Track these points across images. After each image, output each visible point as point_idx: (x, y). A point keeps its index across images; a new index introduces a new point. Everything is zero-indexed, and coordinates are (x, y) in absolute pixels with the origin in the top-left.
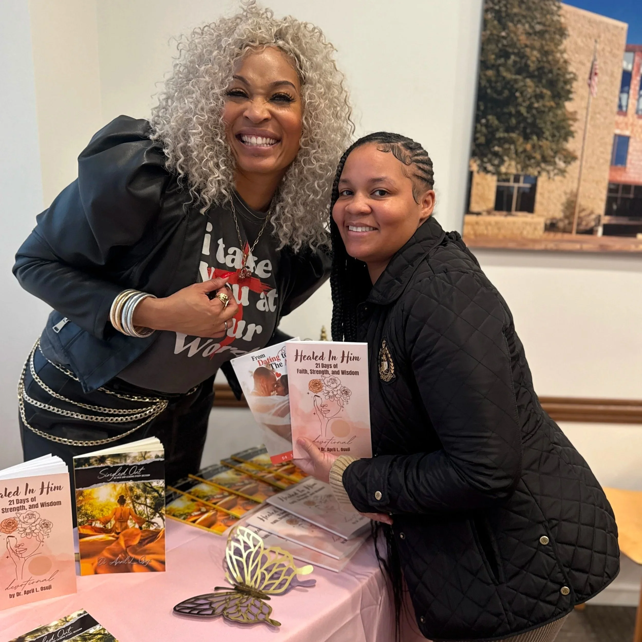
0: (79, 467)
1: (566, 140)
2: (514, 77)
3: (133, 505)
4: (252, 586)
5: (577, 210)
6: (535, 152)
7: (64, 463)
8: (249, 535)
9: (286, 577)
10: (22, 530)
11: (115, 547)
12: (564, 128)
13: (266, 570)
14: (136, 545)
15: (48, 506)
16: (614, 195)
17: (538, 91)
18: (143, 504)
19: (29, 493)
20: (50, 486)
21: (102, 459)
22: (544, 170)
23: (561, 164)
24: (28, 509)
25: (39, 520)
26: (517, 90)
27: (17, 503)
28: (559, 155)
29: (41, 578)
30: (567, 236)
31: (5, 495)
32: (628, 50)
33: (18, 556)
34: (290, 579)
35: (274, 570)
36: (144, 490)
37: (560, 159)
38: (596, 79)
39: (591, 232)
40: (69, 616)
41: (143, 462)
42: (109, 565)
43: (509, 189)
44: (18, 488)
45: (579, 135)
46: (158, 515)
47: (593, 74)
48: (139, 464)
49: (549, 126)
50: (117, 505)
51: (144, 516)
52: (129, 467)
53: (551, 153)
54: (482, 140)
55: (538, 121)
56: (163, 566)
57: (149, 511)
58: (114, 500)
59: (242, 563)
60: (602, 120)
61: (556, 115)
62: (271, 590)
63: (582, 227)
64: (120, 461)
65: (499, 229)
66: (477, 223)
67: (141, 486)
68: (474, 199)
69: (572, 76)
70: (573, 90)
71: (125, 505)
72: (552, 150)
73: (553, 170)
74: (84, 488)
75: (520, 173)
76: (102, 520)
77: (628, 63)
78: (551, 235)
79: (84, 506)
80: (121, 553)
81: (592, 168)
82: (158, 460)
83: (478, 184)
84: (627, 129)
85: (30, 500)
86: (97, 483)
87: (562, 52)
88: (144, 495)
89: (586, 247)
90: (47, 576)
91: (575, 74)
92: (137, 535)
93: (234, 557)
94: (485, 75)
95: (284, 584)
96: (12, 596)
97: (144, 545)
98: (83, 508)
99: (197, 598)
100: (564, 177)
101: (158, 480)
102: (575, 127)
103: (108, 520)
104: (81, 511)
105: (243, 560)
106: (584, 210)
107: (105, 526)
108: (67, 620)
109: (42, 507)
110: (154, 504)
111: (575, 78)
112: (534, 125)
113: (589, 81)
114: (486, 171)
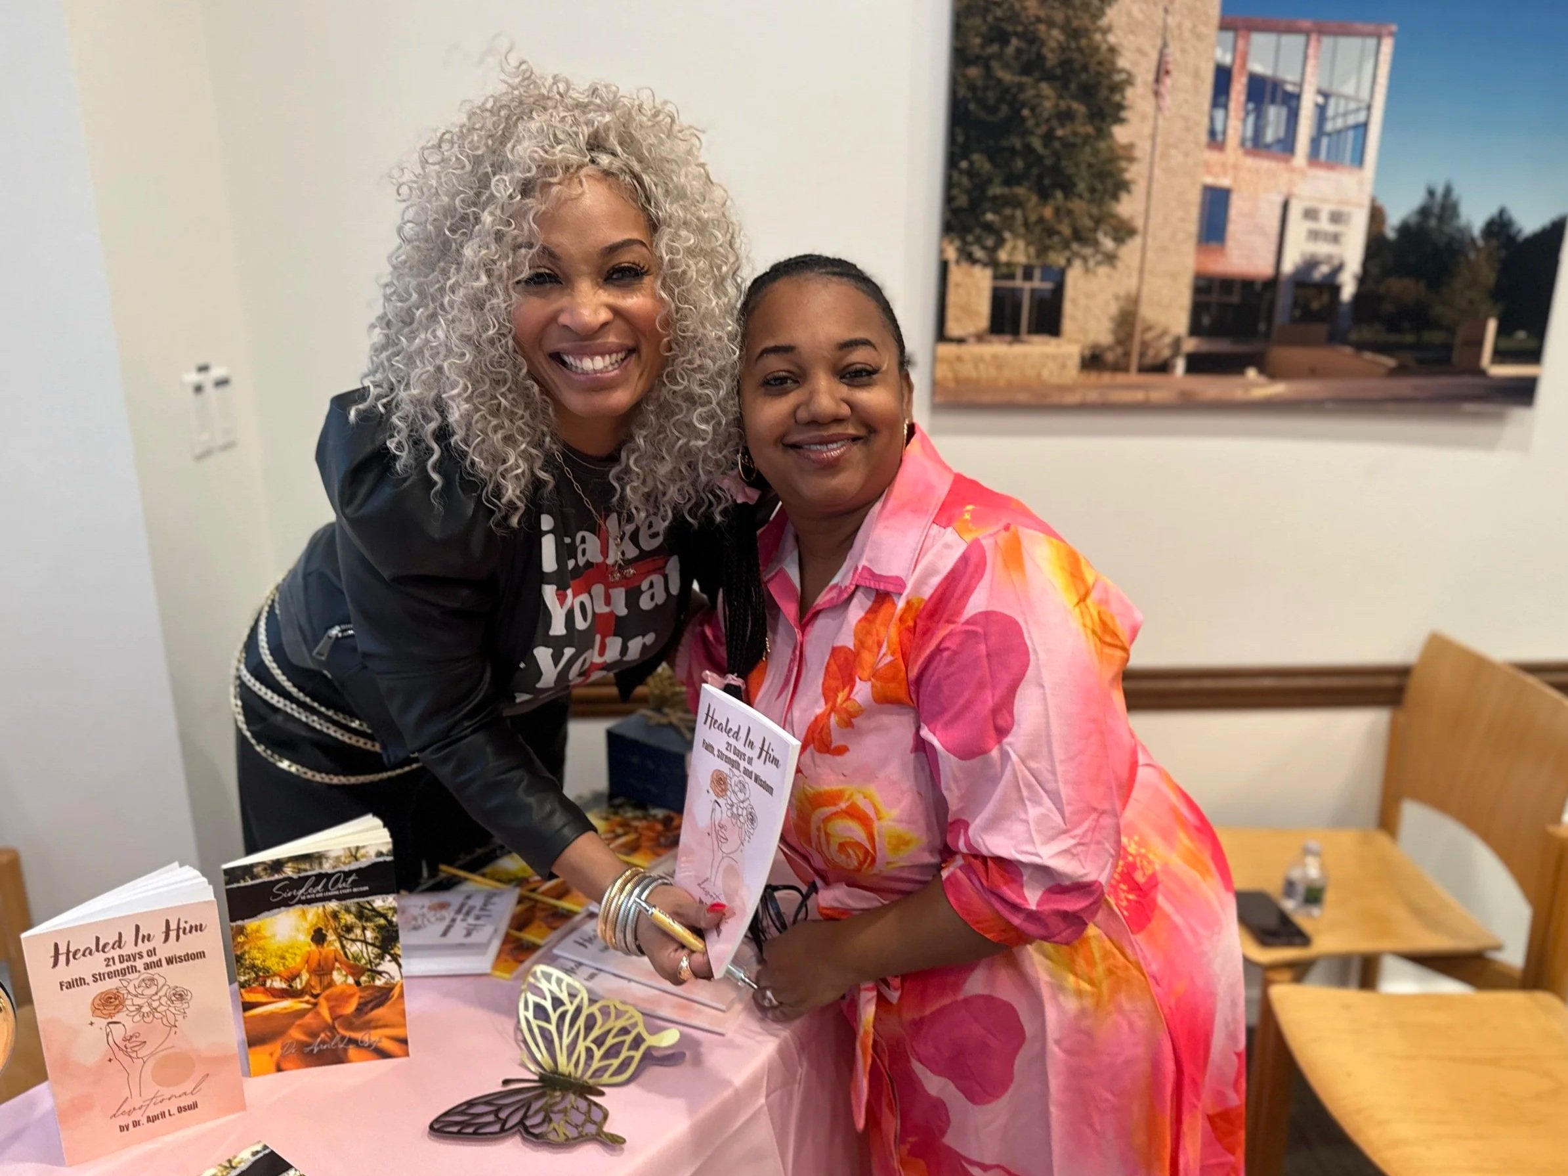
0: (233, 883)
1: (1115, 197)
2: (1017, 79)
3: (341, 943)
4: (570, 1074)
5: (1139, 328)
6: (1060, 222)
7: (205, 880)
8: (559, 981)
9: (632, 1053)
10: (133, 1008)
11: (311, 1021)
12: (1111, 174)
13: (594, 1041)
14: (352, 1013)
15: (181, 961)
16: (1204, 298)
17: (1063, 105)
18: (359, 941)
19: (143, 941)
20: (182, 925)
21: (277, 865)
22: (1076, 255)
23: (1108, 244)
24: (143, 971)
25: (166, 988)
26: (1024, 105)
27: (121, 962)
28: (1104, 227)
29: (177, 1091)
30: (1120, 378)
31: (98, 950)
32: (1224, 26)
33: (130, 1057)
34: (638, 1055)
35: (610, 1041)
36: (360, 916)
37: (1106, 234)
38: (1168, 81)
39: (1163, 368)
40: (235, 1157)
41: (354, 866)
42: (303, 1053)
43: (1015, 293)
44: (120, 934)
45: (1139, 189)
46: (388, 957)
47: (1162, 72)
48: (346, 869)
49: (1084, 173)
50: (310, 946)
51: (363, 961)
52: (328, 876)
53: (1089, 223)
54: (962, 201)
55: (1064, 163)
56: (403, 1046)
57: (372, 951)
58: (304, 938)
59: (550, 1032)
60: (1180, 158)
61: (1096, 152)
62: (606, 1078)
63: (1149, 360)
64: (311, 866)
65: (999, 368)
66: (959, 359)
67: (353, 909)
68: (951, 313)
69: (1123, 76)
70: (1126, 103)
71: (325, 945)
72: (1091, 216)
73: (1094, 255)
74: (246, 921)
75: (1034, 261)
76: (285, 974)
77: (1225, 50)
78: (1093, 378)
79: (249, 952)
80: (323, 1031)
81: (1164, 249)
82: (381, 859)
83: (958, 285)
84: (1225, 174)
85: (145, 954)
86: (269, 910)
87: (1106, 31)
88: (360, 924)
89: (1156, 396)
90: (188, 1086)
91: (1129, 74)
92: (352, 996)
93: (535, 1023)
94: (965, 76)
95: (629, 1065)
96: (122, 1128)
97: (366, 1013)
98: (247, 956)
99: (470, 1104)
100: (1113, 266)
101: (384, 896)
102: (1134, 172)
103: (295, 973)
104: (243, 961)
105: (552, 1028)
106: (1149, 328)
107: (290, 986)
108: (234, 1164)
109: (168, 964)
110: (380, 938)
111: (1129, 81)
112: (1056, 170)
113: (1155, 87)
114: (972, 260)
